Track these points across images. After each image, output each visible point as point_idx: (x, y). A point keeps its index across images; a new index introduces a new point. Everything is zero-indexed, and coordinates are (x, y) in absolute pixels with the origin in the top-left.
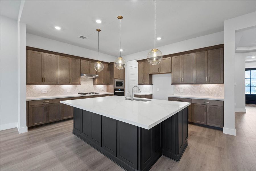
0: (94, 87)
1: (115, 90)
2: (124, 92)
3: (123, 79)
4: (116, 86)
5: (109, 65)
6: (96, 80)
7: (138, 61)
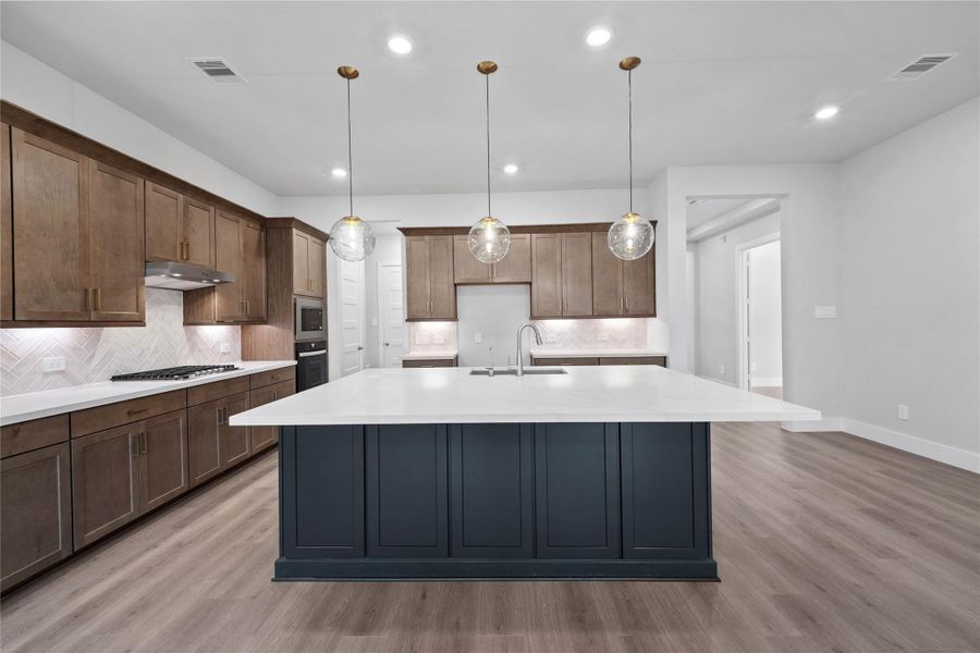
0: (189, 339)
1: (299, 346)
2: (325, 355)
3: (322, 299)
4: (303, 330)
5: (261, 232)
7: (406, 231)
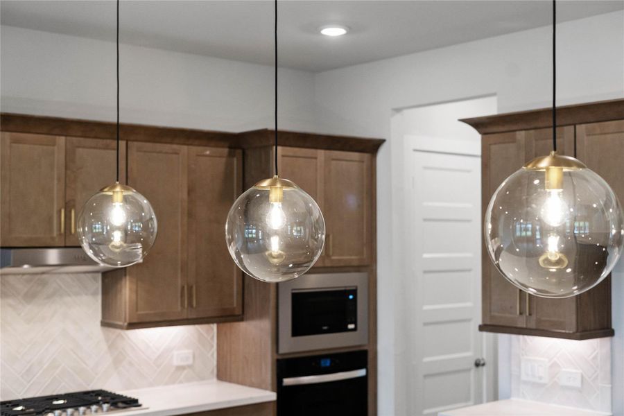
0: (112, 346)
1: (286, 366)
2: (363, 380)
3: (358, 268)
4: (296, 332)
5: (231, 155)
6: (127, 291)
7: (478, 125)
